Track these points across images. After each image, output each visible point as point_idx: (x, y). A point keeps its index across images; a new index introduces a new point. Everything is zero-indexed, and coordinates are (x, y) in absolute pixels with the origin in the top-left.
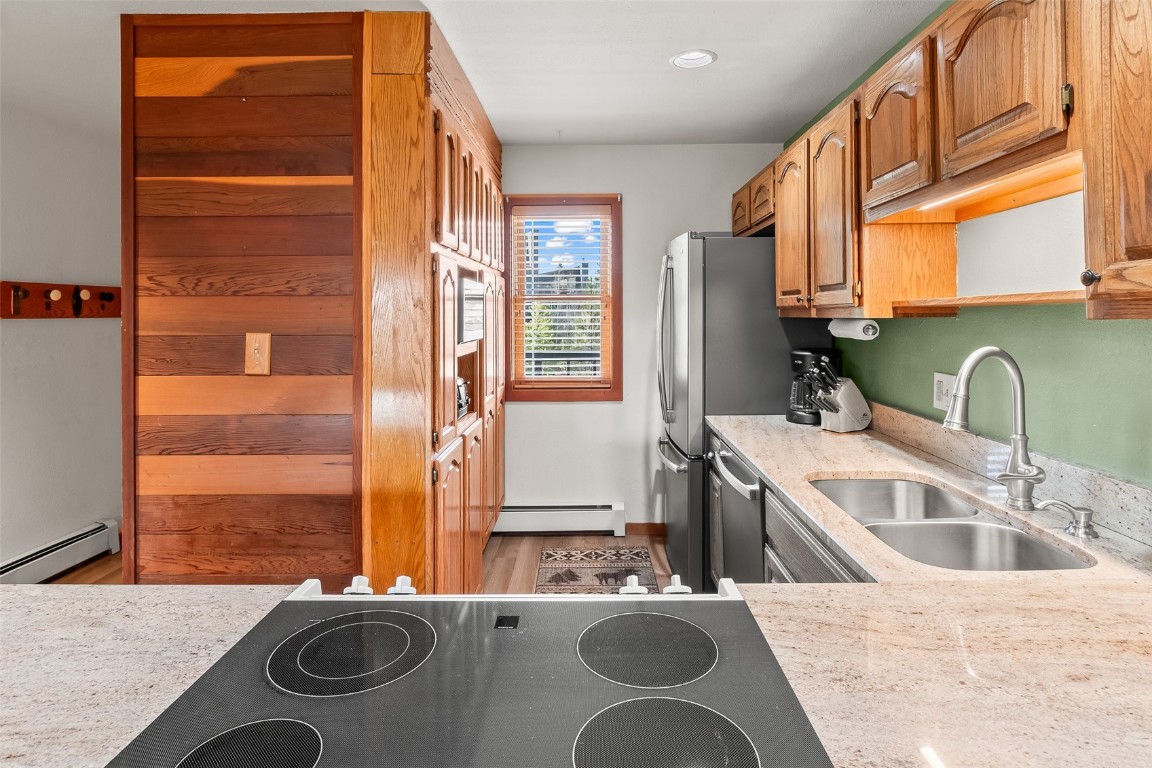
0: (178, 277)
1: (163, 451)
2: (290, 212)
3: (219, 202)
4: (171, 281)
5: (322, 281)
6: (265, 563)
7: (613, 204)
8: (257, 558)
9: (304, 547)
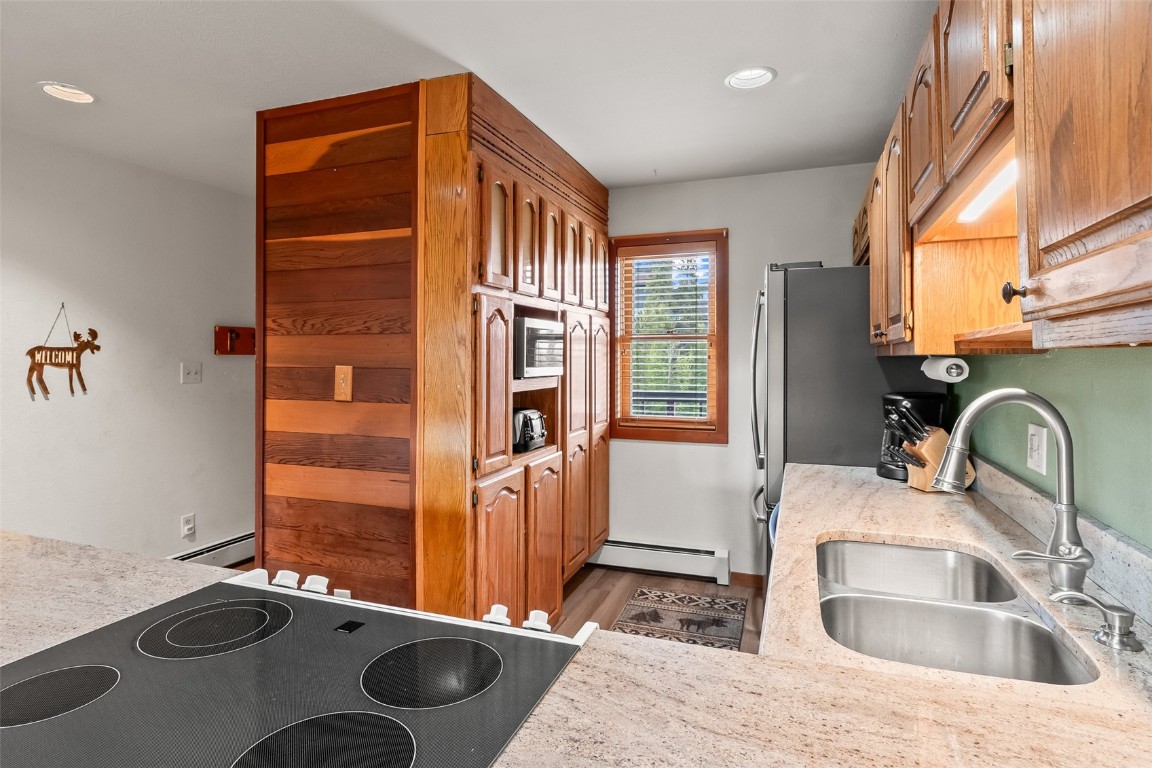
0: (291, 320)
1: (281, 460)
2: (367, 262)
3: (317, 257)
4: (287, 323)
5: (388, 321)
6: (347, 561)
7: (719, 241)
8: (342, 556)
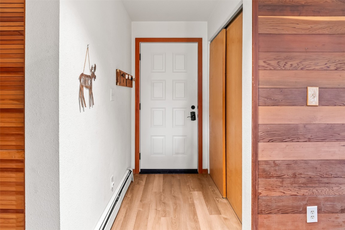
0: (277, 61)
1: (270, 140)
2: (327, 33)
3: (295, 28)
4: (274, 63)
5: (341, 64)
6: (314, 190)
8: (312, 189)
9: (332, 183)
